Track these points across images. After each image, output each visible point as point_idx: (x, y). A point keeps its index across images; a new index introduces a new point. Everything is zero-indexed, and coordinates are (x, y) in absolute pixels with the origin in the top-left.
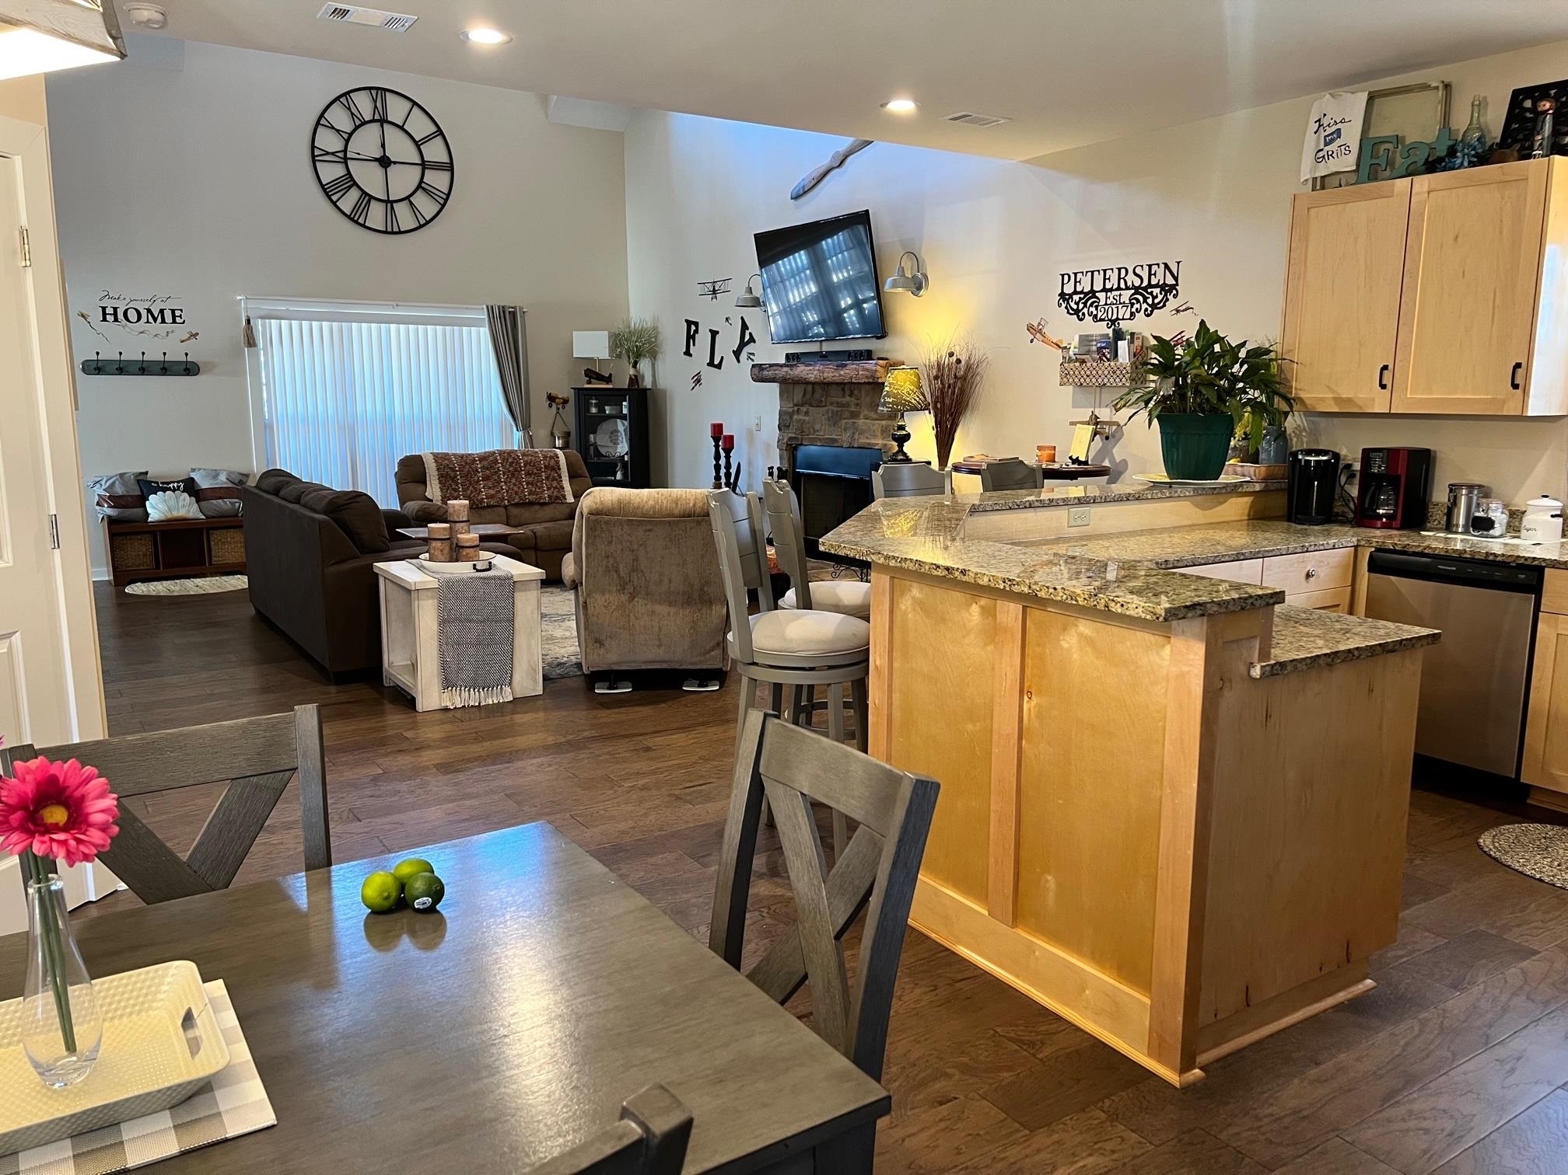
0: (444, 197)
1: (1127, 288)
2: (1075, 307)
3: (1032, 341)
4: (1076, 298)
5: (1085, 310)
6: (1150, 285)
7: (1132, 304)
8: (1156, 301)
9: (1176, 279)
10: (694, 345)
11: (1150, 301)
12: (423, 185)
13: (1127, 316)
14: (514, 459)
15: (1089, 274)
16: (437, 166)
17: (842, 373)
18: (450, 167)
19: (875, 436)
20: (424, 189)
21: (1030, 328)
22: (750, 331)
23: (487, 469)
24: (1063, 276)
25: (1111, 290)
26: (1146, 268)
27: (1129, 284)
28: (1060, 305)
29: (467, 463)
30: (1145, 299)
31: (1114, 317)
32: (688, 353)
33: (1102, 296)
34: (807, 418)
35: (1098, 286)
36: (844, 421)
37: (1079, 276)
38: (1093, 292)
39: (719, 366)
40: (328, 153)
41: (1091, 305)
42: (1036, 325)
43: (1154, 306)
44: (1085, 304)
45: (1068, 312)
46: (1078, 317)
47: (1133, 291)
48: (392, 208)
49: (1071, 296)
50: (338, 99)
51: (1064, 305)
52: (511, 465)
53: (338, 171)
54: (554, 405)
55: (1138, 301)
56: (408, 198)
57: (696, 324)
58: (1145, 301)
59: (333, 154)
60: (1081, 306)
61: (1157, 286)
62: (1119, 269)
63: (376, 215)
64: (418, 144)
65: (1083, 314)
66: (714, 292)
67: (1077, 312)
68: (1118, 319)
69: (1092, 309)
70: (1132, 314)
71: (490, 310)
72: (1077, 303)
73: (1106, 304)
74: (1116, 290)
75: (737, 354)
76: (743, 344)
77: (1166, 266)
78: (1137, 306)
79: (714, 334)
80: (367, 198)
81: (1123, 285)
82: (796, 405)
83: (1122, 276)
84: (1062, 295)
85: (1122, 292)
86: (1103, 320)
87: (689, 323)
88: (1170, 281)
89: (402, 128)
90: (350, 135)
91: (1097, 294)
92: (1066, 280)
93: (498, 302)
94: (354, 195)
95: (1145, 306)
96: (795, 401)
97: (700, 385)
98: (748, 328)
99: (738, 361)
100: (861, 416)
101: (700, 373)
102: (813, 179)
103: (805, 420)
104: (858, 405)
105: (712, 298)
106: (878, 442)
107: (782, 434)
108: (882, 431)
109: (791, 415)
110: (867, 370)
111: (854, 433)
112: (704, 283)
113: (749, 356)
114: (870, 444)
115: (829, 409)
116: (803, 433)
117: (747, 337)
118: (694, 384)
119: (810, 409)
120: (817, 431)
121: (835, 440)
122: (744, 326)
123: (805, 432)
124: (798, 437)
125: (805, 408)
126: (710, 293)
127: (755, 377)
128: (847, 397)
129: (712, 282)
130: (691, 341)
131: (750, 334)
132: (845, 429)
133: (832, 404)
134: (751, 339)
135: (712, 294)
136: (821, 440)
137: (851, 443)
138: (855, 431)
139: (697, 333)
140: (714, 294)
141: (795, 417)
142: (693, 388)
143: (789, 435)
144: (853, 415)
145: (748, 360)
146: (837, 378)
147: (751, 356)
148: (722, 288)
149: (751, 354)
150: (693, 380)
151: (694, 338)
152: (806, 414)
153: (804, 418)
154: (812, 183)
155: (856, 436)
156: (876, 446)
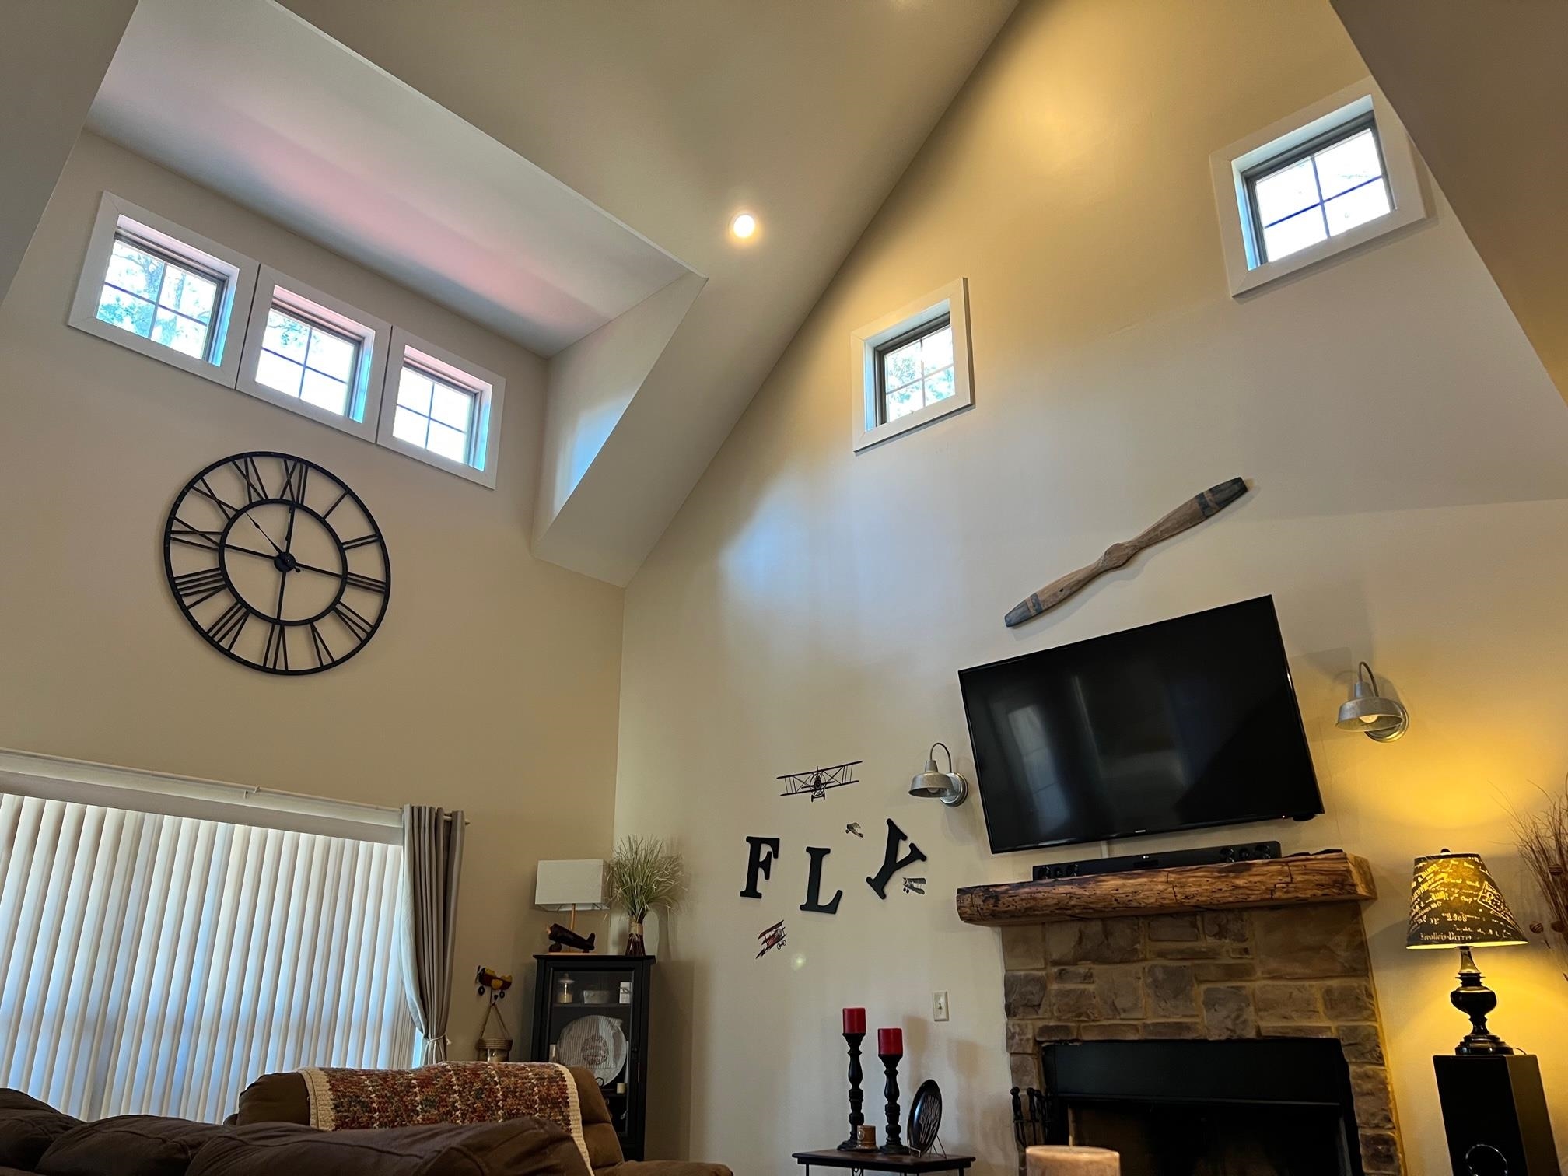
0: (368, 629)
10: (767, 877)
12: (339, 606)
14: (484, 1082)
16: (364, 584)
17: (1240, 882)
18: (383, 589)
19: (1311, 1012)
20: (339, 613)
22: (910, 841)
23: (433, 1104)
29: (395, 1092)
32: (751, 891)
34: (1091, 987)
36: (1204, 987)
39: (832, 909)
40: (194, 532)
48: (282, 632)
50: (232, 459)
52: (478, 1097)
53: (204, 561)
54: (487, 990)
56: (311, 621)
57: (774, 843)
59: (203, 535)
63: (252, 641)
64: (341, 548)
66: (818, 785)
71: (417, 813)
75: (879, 884)
76: (891, 865)
79: (817, 855)
80: (244, 610)
82: (1055, 963)
87: (755, 843)
89: (322, 520)
90: (239, 513)
93: (431, 800)
94: (220, 603)
96: (1051, 955)
97: (780, 946)
98: (905, 838)
99: (883, 896)
100: (1259, 974)
101: (780, 924)
102: (1062, 590)
103: (1083, 992)
104: (1246, 951)
105: (813, 797)
106: (1324, 1024)
107: (1023, 1023)
108: (1332, 1001)
109: (1042, 984)
110: (1319, 872)
111: (1240, 1009)
112: (793, 776)
113: (911, 885)
114: (1299, 1029)
115: (1156, 966)
116: (1082, 1018)
117: (904, 852)
118: (765, 945)
119: (1097, 969)
120: (1125, 1011)
121: (1179, 1026)
122: (895, 835)
123: (1089, 1017)
124: (1066, 1027)
125: (1082, 968)
126: (809, 789)
127: (969, 912)
128: (1210, 940)
129: (812, 773)
130: (761, 872)
131: (912, 846)
132: (1210, 1003)
133: (1162, 954)
134: (916, 855)
135: (812, 791)
136: (1135, 1027)
137: (1233, 1031)
138: (1243, 1004)
139: (776, 856)
140: (816, 790)
141: (1054, 987)
142: (763, 952)
143: (1041, 1024)
144: (1232, 972)
145: (908, 892)
146: (1227, 894)
147: (915, 885)
148: (839, 778)
149: (915, 880)
150: (763, 938)
151: (767, 866)
152: (1088, 977)
153: (1082, 986)
154: (1060, 597)
155: (1250, 1014)
156: (1321, 1033)
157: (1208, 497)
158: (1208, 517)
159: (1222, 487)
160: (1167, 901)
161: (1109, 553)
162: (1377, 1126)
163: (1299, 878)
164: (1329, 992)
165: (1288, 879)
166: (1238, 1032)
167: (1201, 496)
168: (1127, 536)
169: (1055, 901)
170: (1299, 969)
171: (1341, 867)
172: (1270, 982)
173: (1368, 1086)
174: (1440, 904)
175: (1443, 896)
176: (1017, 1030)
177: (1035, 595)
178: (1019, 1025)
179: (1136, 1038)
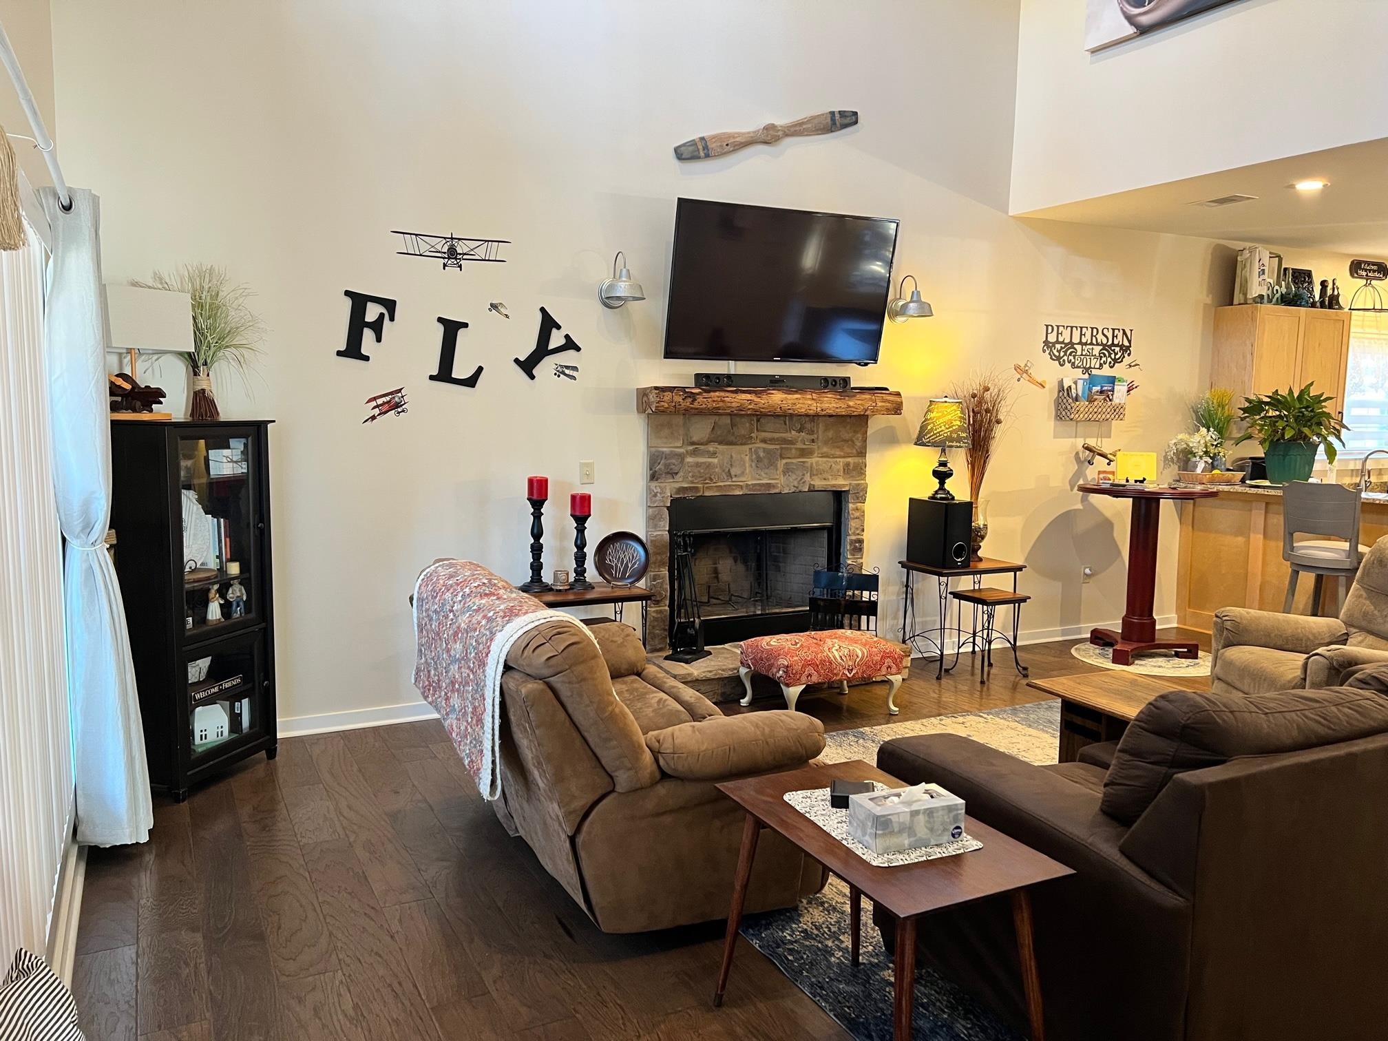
1: (1098, 344)
2: (1057, 354)
3: (1019, 380)
4: (1058, 346)
5: (1065, 358)
6: (1113, 344)
7: (1101, 357)
8: (1117, 357)
9: (1130, 342)
10: (379, 340)
11: (1113, 356)
13: (1097, 366)
15: (1069, 328)
19: (835, 476)
21: (1017, 368)
22: (564, 331)
24: (1047, 326)
25: (1086, 344)
26: (1111, 331)
27: (1099, 341)
28: (1044, 351)
30: (1110, 354)
31: (1088, 366)
32: (353, 350)
33: (1078, 347)
34: (715, 461)
35: (1076, 340)
36: (784, 461)
37: (1061, 329)
38: (1071, 344)
39: (471, 382)
41: (1070, 354)
42: (1023, 365)
43: (1115, 361)
44: (1065, 352)
45: (1051, 358)
46: (1060, 363)
47: (1102, 347)
49: (1054, 344)
51: (1048, 352)
55: (1105, 355)
57: (390, 305)
58: (1110, 356)
60: (1062, 354)
61: (1117, 345)
62: (1092, 329)
65: (1064, 361)
66: (452, 253)
67: (1058, 358)
68: (1090, 367)
69: (1071, 358)
70: (1101, 365)
73: (1082, 355)
74: (1091, 344)
75: (528, 366)
76: (542, 350)
77: (1124, 333)
78: (1104, 359)
79: (451, 329)
81: (1094, 342)
82: (693, 443)
83: (1095, 334)
84: (1046, 342)
85: (1094, 347)
86: (1079, 367)
87: (359, 302)
88: (1126, 343)
91: (1075, 346)
92: (1050, 331)
95: (1109, 360)
96: (691, 438)
97: (399, 413)
98: (559, 327)
99: (532, 377)
100: (816, 455)
101: (400, 391)
102: (727, 145)
103: (710, 464)
104: (813, 441)
105: (445, 265)
106: (841, 483)
107: (661, 485)
108: (847, 470)
109: (681, 457)
110: (889, 401)
111: (804, 475)
112: (416, 235)
113: (561, 371)
114: (834, 486)
115: (759, 448)
116: (707, 481)
117: (556, 340)
118: (377, 411)
119: (721, 447)
120: (736, 476)
121: (769, 486)
122: (548, 324)
123: (711, 479)
124: (697, 487)
125: (711, 448)
126: (439, 255)
127: (666, 405)
128: (793, 432)
129: (445, 238)
130: (368, 334)
131: (567, 337)
132: (787, 470)
133: (764, 441)
134: (570, 345)
135: (444, 258)
136: (741, 487)
137: (797, 487)
138: (805, 472)
139: (392, 319)
140: (449, 258)
141: (689, 460)
142: (373, 418)
143: (677, 485)
144: (804, 453)
145: (559, 376)
146: (843, 410)
147: (567, 372)
148: (481, 252)
149: (567, 367)
150: (374, 404)
151: (377, 327)
152: (714, 454)
153: (710, 460)
154: (725, 150)
155: (807, 478)
156: (844, 487)
157: (837, 116)
158: (832, 132)
159: (846, 114)
160: (812, 411)
161: (767, 129)
162: (858, 534)
163: (880, 404)
164: (848, 464)
165: (874, 404)
166: (800, 488)
167: (833, 113)
168: (781, 121)
169: (739, 405)
170: (838, 453)
171: (899, 400)
172: (821, 459)
173: (857, 514)
174: (957, 427)
175: (958, 423)
176: (659, 490)
177: (702, 139)
178: (659, 487)
179: (741, 493)
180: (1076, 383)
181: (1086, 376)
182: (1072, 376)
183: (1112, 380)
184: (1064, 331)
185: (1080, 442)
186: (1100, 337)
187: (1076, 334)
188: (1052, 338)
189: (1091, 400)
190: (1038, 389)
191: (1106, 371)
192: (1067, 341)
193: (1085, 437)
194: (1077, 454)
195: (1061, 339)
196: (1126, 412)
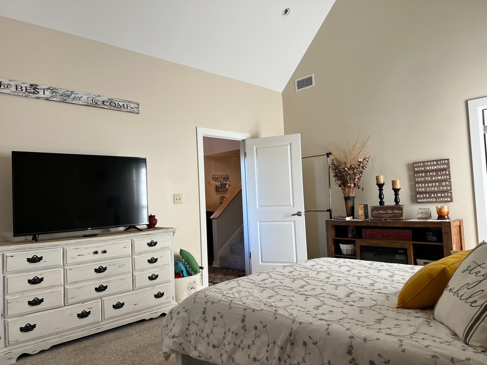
1: (222, 178)
4: (215, 178)
6: (225, 178)
9: (229, 177)
13: (223, 182)
24: (213, 175)
25: (220, 178)
26: (225, 175)
33: (219, 178)
35: (218, 177)
37: (215, 175)
38: (218, 178)
41: (217, 180)
43: (226, 181)
49: (214, 178)
55: (224, 180)
61: (226, 178)
62: (221, 175)
67: (215, 181)
72: (215, 179)
73: (220, 180)
74: (221, 178)
77: (227, 175)
84: (213, 178)
86: (219, 182)
88: (228, 177)
180: (219, 185)
181: (221, 183)
182: (218, 184)
183: (225, 184)
184: (216, 176)
185: (221, 195)
186: (223, 176)
187: (218, 176)
188: (214, 177)
189: (221, 188)
190: (212, 186)
191: (225, 182)
192: (217, 177)
193: (222, 195)
194: (221, 198)
195: (215, 177)
196: (229, 190)
